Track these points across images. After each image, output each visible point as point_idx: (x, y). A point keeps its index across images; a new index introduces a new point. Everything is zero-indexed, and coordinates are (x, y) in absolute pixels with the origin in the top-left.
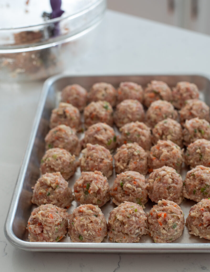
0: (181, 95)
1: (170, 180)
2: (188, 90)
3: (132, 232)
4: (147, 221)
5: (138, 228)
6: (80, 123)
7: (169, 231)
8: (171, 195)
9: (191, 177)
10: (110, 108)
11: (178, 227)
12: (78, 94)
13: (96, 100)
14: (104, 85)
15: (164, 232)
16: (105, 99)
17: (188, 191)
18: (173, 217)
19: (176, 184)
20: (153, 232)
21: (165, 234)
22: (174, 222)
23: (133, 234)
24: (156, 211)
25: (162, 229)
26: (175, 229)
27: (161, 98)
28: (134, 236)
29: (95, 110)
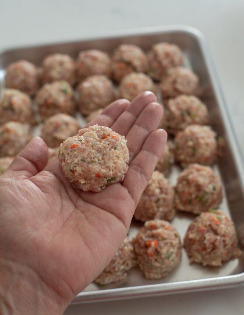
0: (160, 63)
1: (157, 191)
2: (167, 55)
3: (116, 269)
4: (134, 252)
5: (124, 263)
6: (33, 114)
7: (163, 263)
8: (161, 209)
9: (185, 183)
10: (69, 90)
11: (173, 256)
12: (26, 74)
13: (51, 81)
14: (58, 58)
15: (157, 264)
16: (62, 78)
17: (181, 200)
18: (166, 244)
19: (166, 194)
20: (143, 265)
21: (159, 267)
22: (168, 251)
23: (118, 271)
24: (144, 238)
25: (153, 261)
26: (171, 259)
27: (135, 70)
28: (119, 274)
29: (50, 96)
